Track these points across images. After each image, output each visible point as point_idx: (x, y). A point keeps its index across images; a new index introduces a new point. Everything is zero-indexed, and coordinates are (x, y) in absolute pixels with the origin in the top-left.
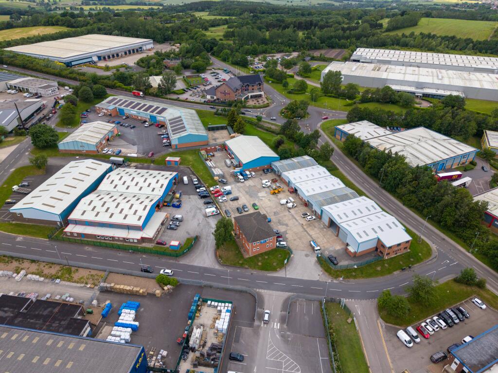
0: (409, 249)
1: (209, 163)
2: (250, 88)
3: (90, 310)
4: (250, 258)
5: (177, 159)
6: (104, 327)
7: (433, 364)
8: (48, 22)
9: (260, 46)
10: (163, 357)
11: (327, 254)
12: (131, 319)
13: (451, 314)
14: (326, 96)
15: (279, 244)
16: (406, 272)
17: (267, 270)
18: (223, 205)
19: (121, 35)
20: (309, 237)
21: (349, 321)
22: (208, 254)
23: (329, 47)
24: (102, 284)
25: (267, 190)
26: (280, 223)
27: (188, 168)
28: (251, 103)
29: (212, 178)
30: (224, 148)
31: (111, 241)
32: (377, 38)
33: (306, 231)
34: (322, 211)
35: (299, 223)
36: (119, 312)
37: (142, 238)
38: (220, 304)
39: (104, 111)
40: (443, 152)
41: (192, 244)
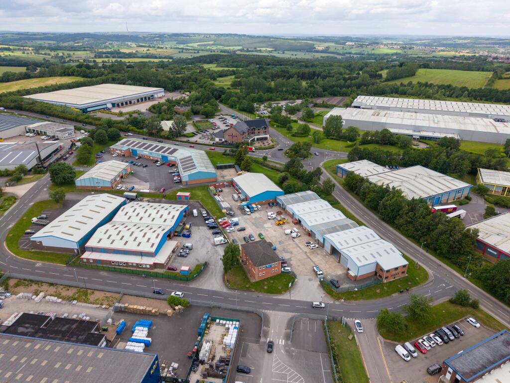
0: (407, 273)
1: (217, 198)
2: (256, 131)
3: (106, 327)
4: (257, 282)
5: (187, 194)
6: (119, 343)
7: (429, 376)
8: (64, 73)
9: (266, 94)
10: (174, 369)
11: (329, 278)
12: (144, 335)
13: (447, 331)
14: (328, 138)
15: (284, 269)
16: (404, 295)
17: (272, 293)
18: (230, 235)
19: (134, 85)
20: (312, 263)
21: (350, 337)
22: (216, 279)
23: (331, 95)
24: (117, 305)
25: (272, 221)
26: (284, 250)
27: (198, 202)
28: (257, 145)
29: (221, 211)
30: (232, 184)
31: (124, 266)
32: (376, 87)
33: (309, 258)
34: (324, 239)
35: (303, 251)
36: (133, 330)
37: (155, 264)
38: (228, 322)
39: (118, 152)
40: (438, 187)
41: (202, 269)
